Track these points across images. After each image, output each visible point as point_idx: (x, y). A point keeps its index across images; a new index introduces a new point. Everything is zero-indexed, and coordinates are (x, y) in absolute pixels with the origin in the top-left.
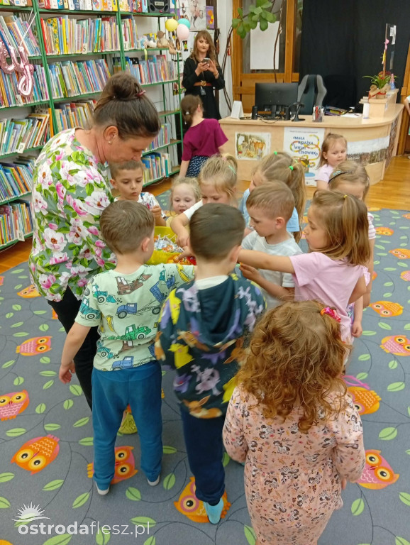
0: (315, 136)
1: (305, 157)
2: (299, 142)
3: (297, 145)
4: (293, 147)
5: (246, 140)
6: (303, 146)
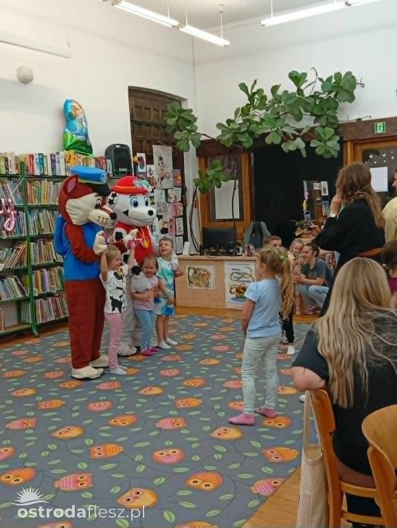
0: (249, 268)
1: (243, 285)
2: (237, 273)
3: (235, 275)
4: (232, 277)
5: (195, 272)
6: (240, 276)
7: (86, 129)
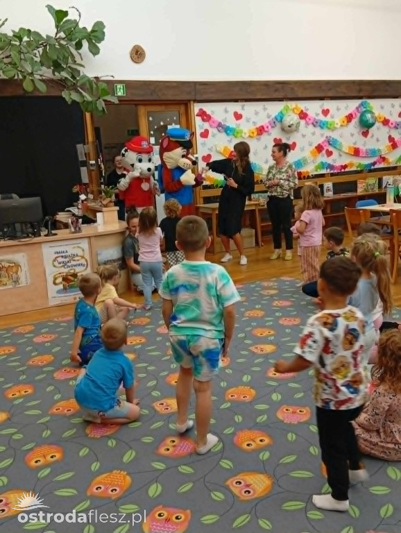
0: (79, 247)
1: (72, 271)
2: (62, 257)
3: (60, 260)
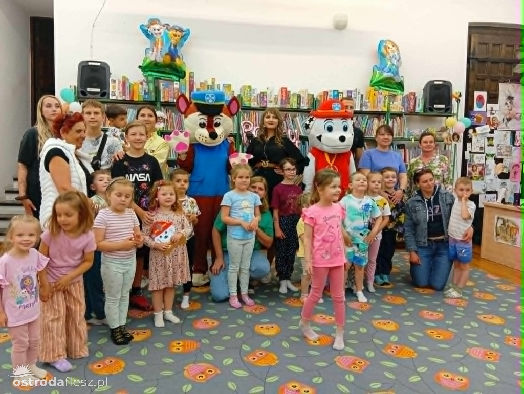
5: (504, 224)
7: (397, 68)
